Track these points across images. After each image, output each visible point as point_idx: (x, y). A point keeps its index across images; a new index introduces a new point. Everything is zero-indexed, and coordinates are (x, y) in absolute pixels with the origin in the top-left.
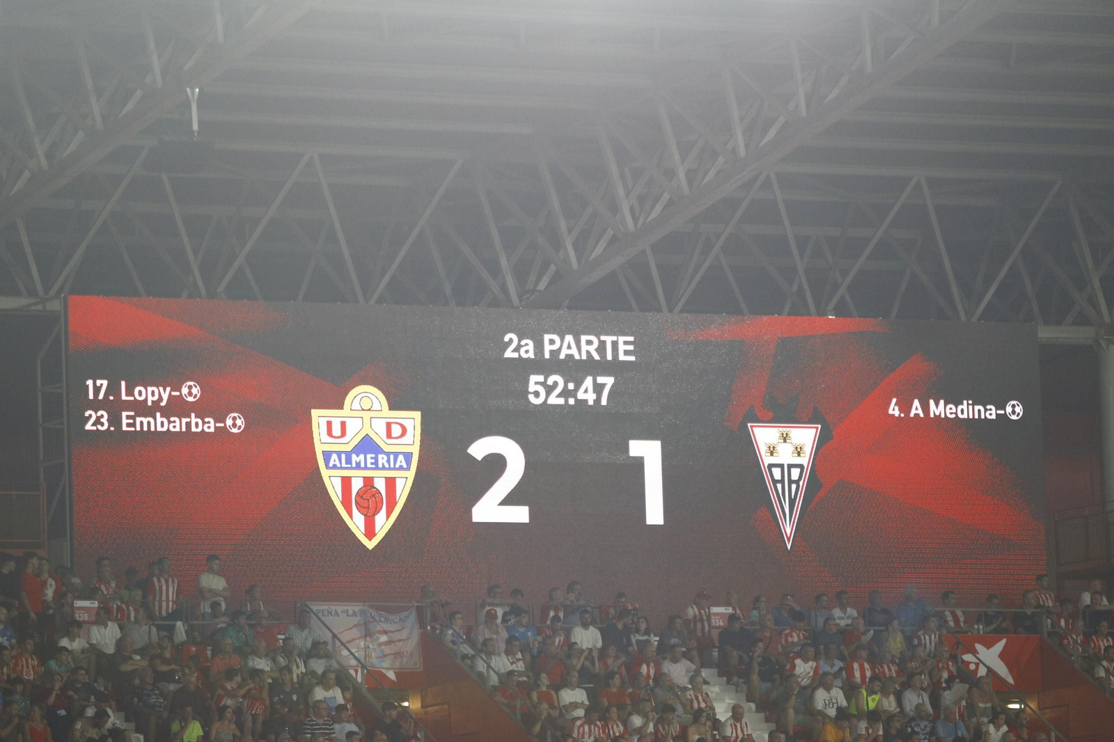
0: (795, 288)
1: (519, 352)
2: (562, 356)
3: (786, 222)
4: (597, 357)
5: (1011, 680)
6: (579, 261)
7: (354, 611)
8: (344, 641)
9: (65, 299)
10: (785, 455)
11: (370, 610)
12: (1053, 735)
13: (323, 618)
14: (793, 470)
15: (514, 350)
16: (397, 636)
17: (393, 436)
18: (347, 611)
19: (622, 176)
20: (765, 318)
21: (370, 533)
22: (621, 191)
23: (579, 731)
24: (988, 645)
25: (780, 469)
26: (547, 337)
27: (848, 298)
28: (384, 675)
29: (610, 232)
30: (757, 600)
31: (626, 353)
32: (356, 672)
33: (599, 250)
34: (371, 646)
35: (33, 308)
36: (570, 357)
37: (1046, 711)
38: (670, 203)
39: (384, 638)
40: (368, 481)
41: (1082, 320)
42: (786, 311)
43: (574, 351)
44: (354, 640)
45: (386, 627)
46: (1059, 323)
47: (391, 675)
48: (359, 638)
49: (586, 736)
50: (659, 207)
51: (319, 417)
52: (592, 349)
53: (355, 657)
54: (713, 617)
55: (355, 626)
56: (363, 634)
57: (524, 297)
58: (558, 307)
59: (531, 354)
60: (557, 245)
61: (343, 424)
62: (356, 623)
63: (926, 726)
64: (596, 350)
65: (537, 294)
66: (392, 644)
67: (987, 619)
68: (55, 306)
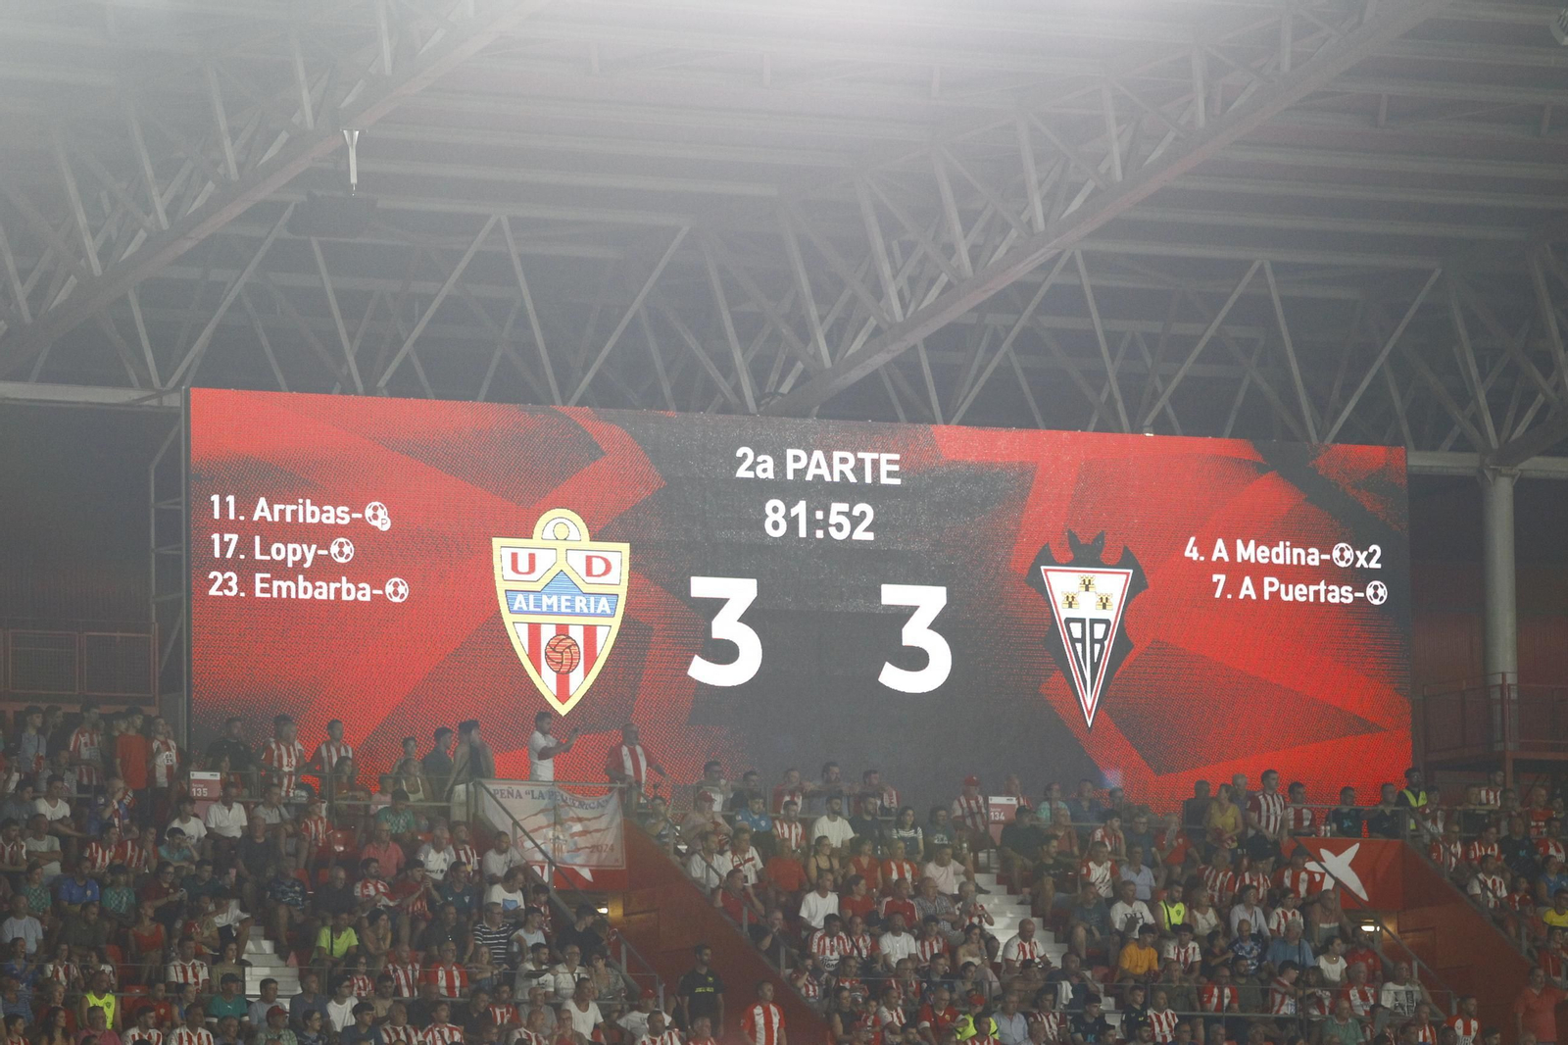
0: (1104, 397)
1: (755, 471)
2: (809, 477)
3: (1095, 315)
4: (852, 479)
5: (1364, 896)
6: (832, 355)
7: (541, 792)
8: (527, 830)
9: (187, 391)
10: (1088, 608)
11: (562, 792)
12: (1415, 964)
13: (501, 800)
14: (1096, 626)
15: (749, 469)
16: (594, 825)
17: (595, 572)
18: (533, 791)
19: (890, 253)
20: (1065, 434)
21: (563, 694)
22: (886, 270)
23: (819, 945)
24: (1337, 851)
25: (1080, 625)
26: (790, 453)
27: (1170, 411)
28: (577, 874)
29: (872, 322)
30: (1049, 788)
31: (890, 474)
32: (542, 868)
33: (857, 345)
34: (561, 837)
35: (146, 403)
36: (819, 478)
37: (1406, 935)
38: (949, 286)
39: (577, 827)
40: (562, 630)
41: (1463, 445)
42: (1092, 426)
43: (824, 471)
44: (541, 828)
45: (581, 813)
46: (1434, 448)
47: (586, 874)
48: (548, 826)
49: (828, 952)
50: (934, 292)
51: (502, 549)
52: (847, 469)
53: (541, 850)
54: (992, 809)
55: (542, 811)
56: (552, 821)
57: (763, 402)
58: (804, 414)
59: (770, 475)
60: (805, 336)
61: (532, 557)
62: (542, 807)
63: (1252, 949)
64: (852, 470)
65: (779, 397)
66: (588, 835)
67: (1336, 817)
68: (174, 401)
